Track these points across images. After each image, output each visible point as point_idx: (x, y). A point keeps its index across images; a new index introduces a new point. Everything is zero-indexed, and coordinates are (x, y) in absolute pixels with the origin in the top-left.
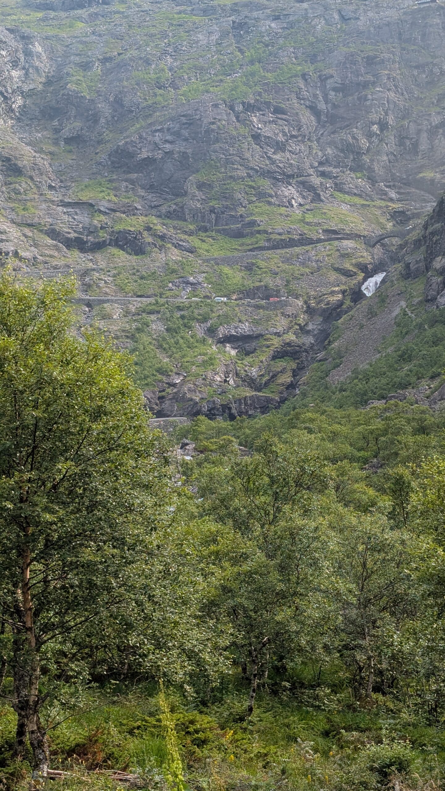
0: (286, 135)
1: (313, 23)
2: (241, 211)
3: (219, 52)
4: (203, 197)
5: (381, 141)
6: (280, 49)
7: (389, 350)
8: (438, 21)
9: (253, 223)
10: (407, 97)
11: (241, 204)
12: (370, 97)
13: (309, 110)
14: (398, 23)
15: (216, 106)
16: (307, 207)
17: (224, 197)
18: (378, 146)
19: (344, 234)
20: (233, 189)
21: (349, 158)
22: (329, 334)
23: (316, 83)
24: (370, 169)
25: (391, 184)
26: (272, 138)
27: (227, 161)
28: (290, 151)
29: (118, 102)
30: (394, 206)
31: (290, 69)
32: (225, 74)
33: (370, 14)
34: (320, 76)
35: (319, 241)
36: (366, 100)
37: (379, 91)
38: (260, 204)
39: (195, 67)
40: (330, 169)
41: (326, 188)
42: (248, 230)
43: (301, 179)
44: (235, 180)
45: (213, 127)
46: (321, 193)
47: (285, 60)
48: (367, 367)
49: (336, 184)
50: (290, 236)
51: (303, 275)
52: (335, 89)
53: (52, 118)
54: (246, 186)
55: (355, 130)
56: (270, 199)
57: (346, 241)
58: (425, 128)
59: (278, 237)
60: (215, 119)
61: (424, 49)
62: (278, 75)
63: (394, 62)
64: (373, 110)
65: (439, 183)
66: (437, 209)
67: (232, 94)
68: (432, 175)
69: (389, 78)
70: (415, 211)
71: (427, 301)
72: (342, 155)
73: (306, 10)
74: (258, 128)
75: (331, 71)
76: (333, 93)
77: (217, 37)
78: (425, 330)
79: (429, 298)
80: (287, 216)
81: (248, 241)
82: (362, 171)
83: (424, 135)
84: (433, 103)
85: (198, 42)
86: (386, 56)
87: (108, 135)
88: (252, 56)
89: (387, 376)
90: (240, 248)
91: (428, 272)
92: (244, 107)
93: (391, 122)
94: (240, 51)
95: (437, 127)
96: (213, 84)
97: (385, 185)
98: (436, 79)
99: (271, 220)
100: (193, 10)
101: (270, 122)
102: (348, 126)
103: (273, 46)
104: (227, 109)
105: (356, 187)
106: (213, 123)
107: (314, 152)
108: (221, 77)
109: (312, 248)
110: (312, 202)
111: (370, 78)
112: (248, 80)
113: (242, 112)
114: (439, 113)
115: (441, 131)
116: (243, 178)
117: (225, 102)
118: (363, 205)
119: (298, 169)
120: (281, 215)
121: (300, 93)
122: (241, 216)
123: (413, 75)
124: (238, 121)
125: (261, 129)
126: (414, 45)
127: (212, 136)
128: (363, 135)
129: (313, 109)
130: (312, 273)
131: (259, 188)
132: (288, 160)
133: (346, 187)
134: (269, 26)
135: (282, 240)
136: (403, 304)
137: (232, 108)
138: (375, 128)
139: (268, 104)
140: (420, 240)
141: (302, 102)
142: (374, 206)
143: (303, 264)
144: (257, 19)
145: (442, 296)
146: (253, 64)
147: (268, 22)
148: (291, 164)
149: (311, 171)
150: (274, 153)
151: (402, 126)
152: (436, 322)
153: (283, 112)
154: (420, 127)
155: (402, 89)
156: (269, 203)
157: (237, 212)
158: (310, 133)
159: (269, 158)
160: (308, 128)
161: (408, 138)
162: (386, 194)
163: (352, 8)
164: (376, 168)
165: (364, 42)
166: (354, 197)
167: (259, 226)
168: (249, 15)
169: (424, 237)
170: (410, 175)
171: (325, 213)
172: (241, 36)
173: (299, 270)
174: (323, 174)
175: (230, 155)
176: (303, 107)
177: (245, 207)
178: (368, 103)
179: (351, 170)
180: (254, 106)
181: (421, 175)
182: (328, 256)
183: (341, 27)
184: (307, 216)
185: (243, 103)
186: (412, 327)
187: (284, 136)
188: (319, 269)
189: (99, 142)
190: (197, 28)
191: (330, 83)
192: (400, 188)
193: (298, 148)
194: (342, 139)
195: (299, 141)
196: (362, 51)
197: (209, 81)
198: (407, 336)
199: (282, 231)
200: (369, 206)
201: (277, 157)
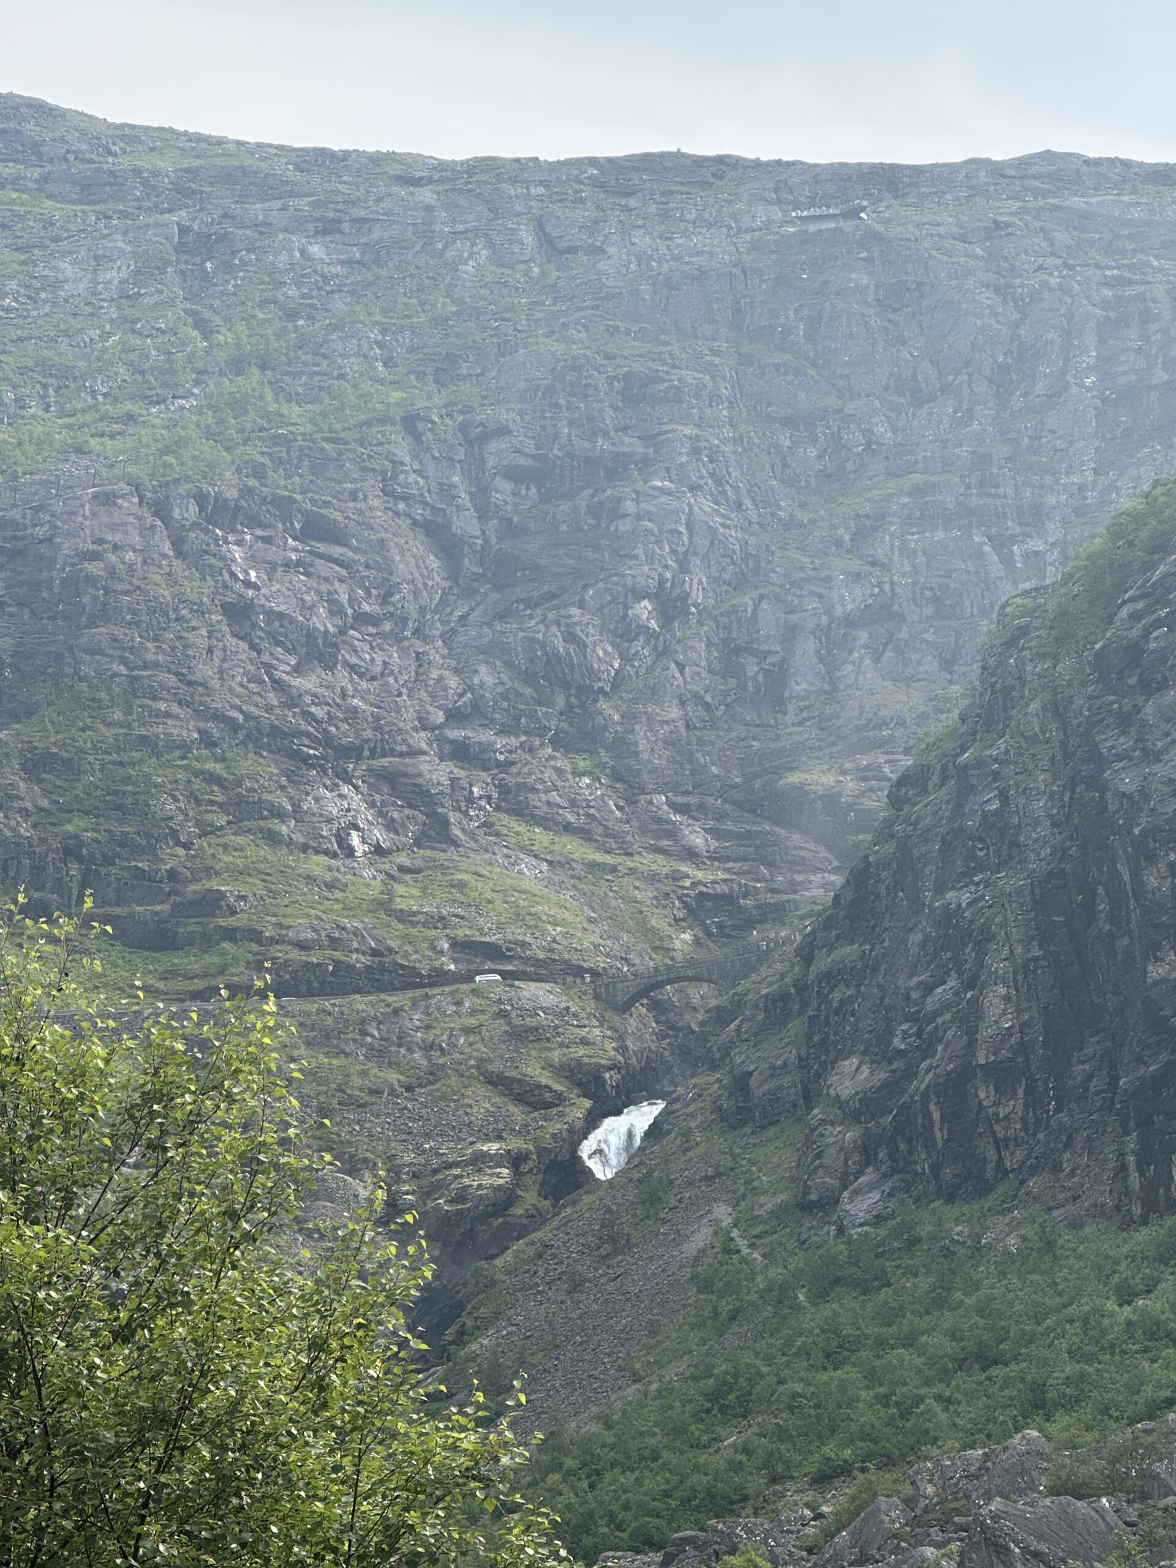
0: (341, 612)
1: (450, 254)
2: (173, 857)
3: (128, 324)
4: (44, 803)
5: (662, 653)
6: (336, 328)
7: (671, 1373)
8: (865, 280)
9: (213, 902)
10: (753, 515)
11: (174, 834)
12: (629, 506)
13: (421, 537)
14: (732, 276)
15: (107, 499)
16: (403, 859)
17: (118, 808)
18: (650, 669)
19: (526, 960)
20: (149, 784)
21: (551, 704)
22: (460, 1306)
23: (452, 448)
24: (623, 747)
25: (693, 800)
26: (292, 620)
27: (135, 688)
28: (352, 668)
30: (699, 875)
31: (365, 397)
32: (143, 398)
33: (642, 240)
34: (464, 428)
35: (439, 978)
36: (617, 514)
37: (662, 491)
38: (241, 840)
39: (43, 366)
40: (487, 736)
41: (471, 800)
42: (191, 926)
43: (385, 762)
44: (157, 753)
45: (94, 568)
46: (453, 817)
47: (352, 365)
48: (594, 1428)
49: (502, 788)
50: (337, 955)
51: (376, 1092)
52: (512, 474)
54: (197, 773)
55: (575, 611)
56: (275, 824)
57: (533, 985)
58: (811, 623)
59: (296, 955)
60: (101, 541)
61: (813, 364)
62: (324, 414)
63: (714, 399)
64: (640, 551)
65: (851, 807)
66: (849, 896)
67: (165, 466)
68: (830, 779)
69: (695, 451)
70: (771, 899)
71: (807, 1207)
72: (528, 691)
73: (429, 209)
74: (248, 584)
75: (504, 415)
76: (508, 486)
77: (124, 274)
78: (797, 1308)
79: (814, 1197)
80: (330, 886)
81: (189, 961)
82: (593, 752)
83: (807, 647)
84: (838, 542)
85: (56, 285)
86: (690, 376)
88: (238, 345)
89: (663, 1467)
90: (161, 985)
91: (809, 1105)
92: (202, 509)
93: (697, 596)
94: (200, 324)
95: (850, 622)
96: (101, 426)
97: (670, 804)
98: (850, 466)
99: (274, 895)
100: (45, 179)
101: (288, 565)
102: (552, 596)
103: (311, 318)
104: (144, 512)
105: (573, 803)
106: (94, 557)
107: (435, 674)
108: (129, 407)
109: (415, 1004)
110: (418, 843)
111: (631, 444)
112: (221, 422)
113: (194, 526)
114: (857, 577)
115: (863, 636)
116: (185, 748)
117: (138, 488)
118: (594, 867)
119: (378, 728)
120: (310, 879)
121: (395, 477)
122: (172, 875)
123: (777, 446)
124: (180, 554)
125: (255, 587)
126: (783, 350)
127: (86, 599)
128: (603, 628)
129: (436, 532)
130: (409, 1089)
131: (239, 783)
132: (344, 694)
133: (538, 801)
134: (303, 252)
135: (309, 966)
136: (723, 1212)
137: (161, 511)
138: (644, 609)
139: (284, 507)
140: (784, 998)
141: (401, 506)
142: (632, 871)
143: (380, 1055)
144: (263, 228)
145: (856, 1192)
146: (240, 373)
147: (297, 240)
148: (354, 710)
149: (421, 739)
150: (297, 670)
151: (734, 611)
152: (837, 1281)
153: (336, 536)
154: (794, 618)
155: (736, 489)
156: (272, 838)
157: (157, 859)
158: (422, 611)
159: (279, 685)
160: (416, 593)
161: (752, 652)
162: (672, 833)
163: (582, 215)
164: (643, 745)
165: (616, 329)
166: (565, 839)
167: (233, 913)
168: (238, 210)
169: (801, 988)
170: (757, 776)
171: (462, 885)
172: (205, 277)
173: (364, 1074)
174: (460, 753)
175: (145, 667)
176: (404, 523)
177: (186, 846)
178: (624, 526)
179: (555, 743)
180: (237, 508)
181: (794, 778)
182: (468, 1031)
183: (544, 274)
184: (399, 889)
185: (201, 498)
186: (753, 1297)
187: (332, 613)
188: (434, 1074)
190: (56, 239)
191: (496, 454)
192: (720, 816)
193: (379, 658)
194: (532, 640)
195: (383, 636)
196: (607, 357)
197: (88, 417)
198: (734, 1327)
199: (310, 935)
200: (614, 869)
201: (306, 683)
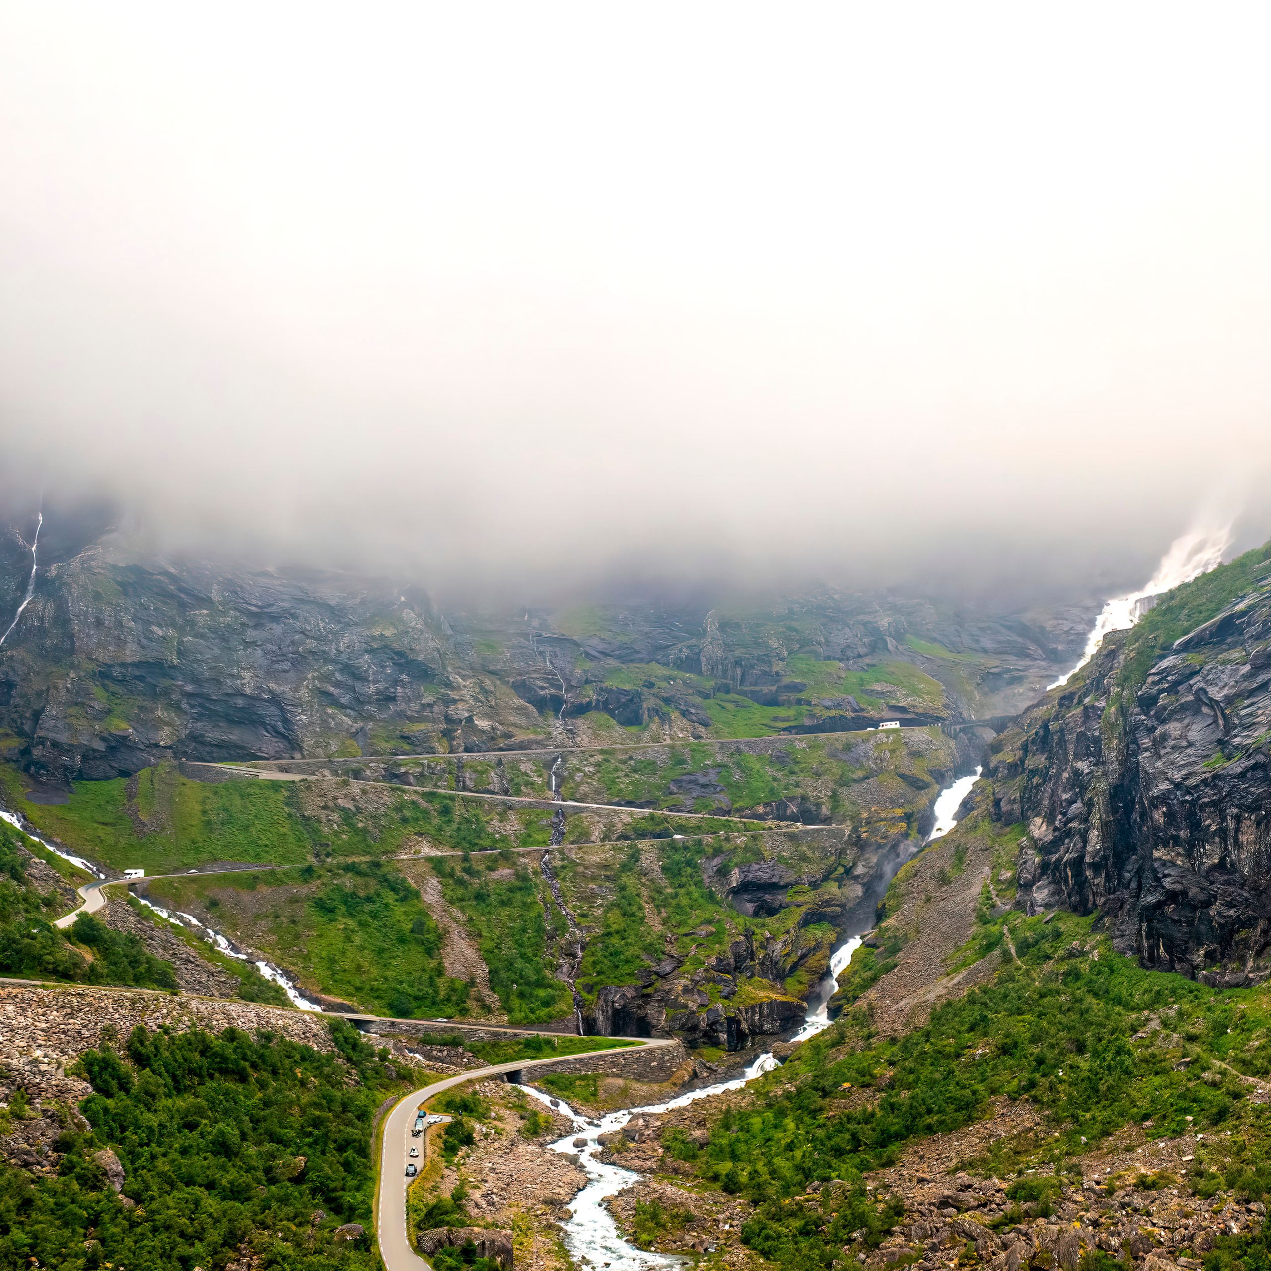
71: (1019, 885)
145: (1038, 887)
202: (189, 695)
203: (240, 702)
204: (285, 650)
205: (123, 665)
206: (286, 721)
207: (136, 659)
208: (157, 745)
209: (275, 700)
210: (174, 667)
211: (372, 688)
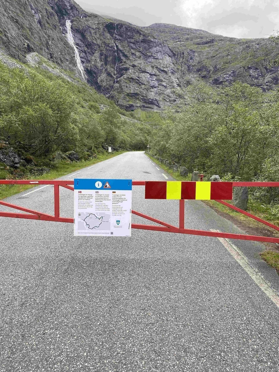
0: (258, 75)
3: (242, 54)
6: (258, 52)
15: (240, 68)
26: (254, 76)
28: (259, 79)
29: (216, 67)
31: (261, 58)
40: (269, 84)
43: (261, 86)
45: (239, 73)
46: (266, 90)
49: (270, 88)
53: (199, 71)
60: (240, 71)
62: (257, 60)
67: (245, 65)
72: (273, 80)
74: (251, 73)
77: (242, 50)
85: (237, 51)
87: (212, 76)
92: (248, 68)
101: (254, 72)
103: (256, 52)
117: (243, 67)
121: (263, 64)
124: (246, 71)
129: (266, 68)
132: (258, 81)
137: (245, 68)
139: (254, 67)
141: (263, 66)
148: (259, 83)
153: (258, 69)
174: (267, 85)
176: (263, 68)
180: (250, 68)
189: (210, 77)
193: (261, 78)
194: (273, 76)
201: (255, 81)
202: (142, 99)
203: (150, 100)
204: (157, 93)
205: (131, 93)
206: (158, 103)
207: (133, 92)
208: (137, 106)
209: (156, 100)
210: (139, 94)
211: (172, 99)
